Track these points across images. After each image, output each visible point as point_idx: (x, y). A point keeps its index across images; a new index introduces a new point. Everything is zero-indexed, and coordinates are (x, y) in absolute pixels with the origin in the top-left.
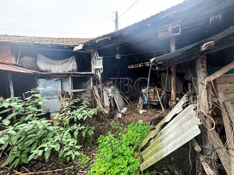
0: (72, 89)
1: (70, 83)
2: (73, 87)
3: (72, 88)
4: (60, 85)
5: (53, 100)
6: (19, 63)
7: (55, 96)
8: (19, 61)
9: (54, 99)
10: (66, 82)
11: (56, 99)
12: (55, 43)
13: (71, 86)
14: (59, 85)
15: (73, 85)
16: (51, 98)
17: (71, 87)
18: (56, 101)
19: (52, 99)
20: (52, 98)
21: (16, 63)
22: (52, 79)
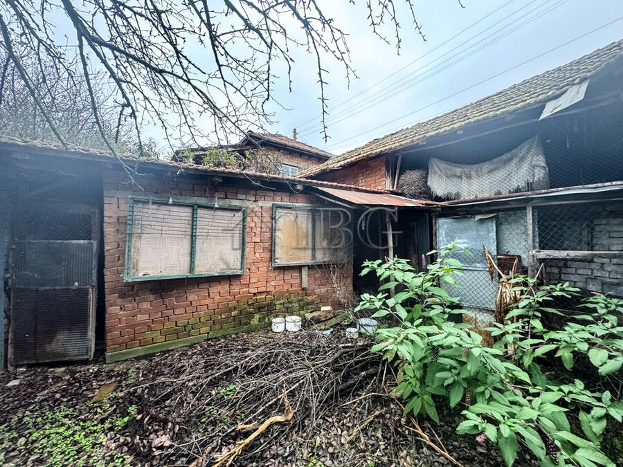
0: (534, 247)
1: (530, 227)
2: (540, 242)
3: (537, 245)
4: (493, 235)
5: (473, 275)
6: (397, 187)
7: (478, 265)
8: (398, 184)
9: (476, 273)
10: (514, 226)
11: (482, 273)
12: (475, 118)
13: (534, 236)
14: (489, 233)
15: (540, 235)
16: (465, 268)
17: (534, 241)
18: (481, 278)
19: (470, 272)
20: (470, 268)
21: (393, 187)
22: (469, 218)
